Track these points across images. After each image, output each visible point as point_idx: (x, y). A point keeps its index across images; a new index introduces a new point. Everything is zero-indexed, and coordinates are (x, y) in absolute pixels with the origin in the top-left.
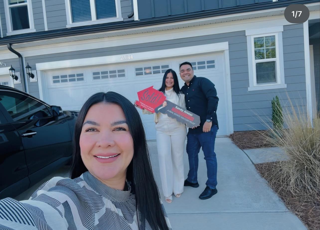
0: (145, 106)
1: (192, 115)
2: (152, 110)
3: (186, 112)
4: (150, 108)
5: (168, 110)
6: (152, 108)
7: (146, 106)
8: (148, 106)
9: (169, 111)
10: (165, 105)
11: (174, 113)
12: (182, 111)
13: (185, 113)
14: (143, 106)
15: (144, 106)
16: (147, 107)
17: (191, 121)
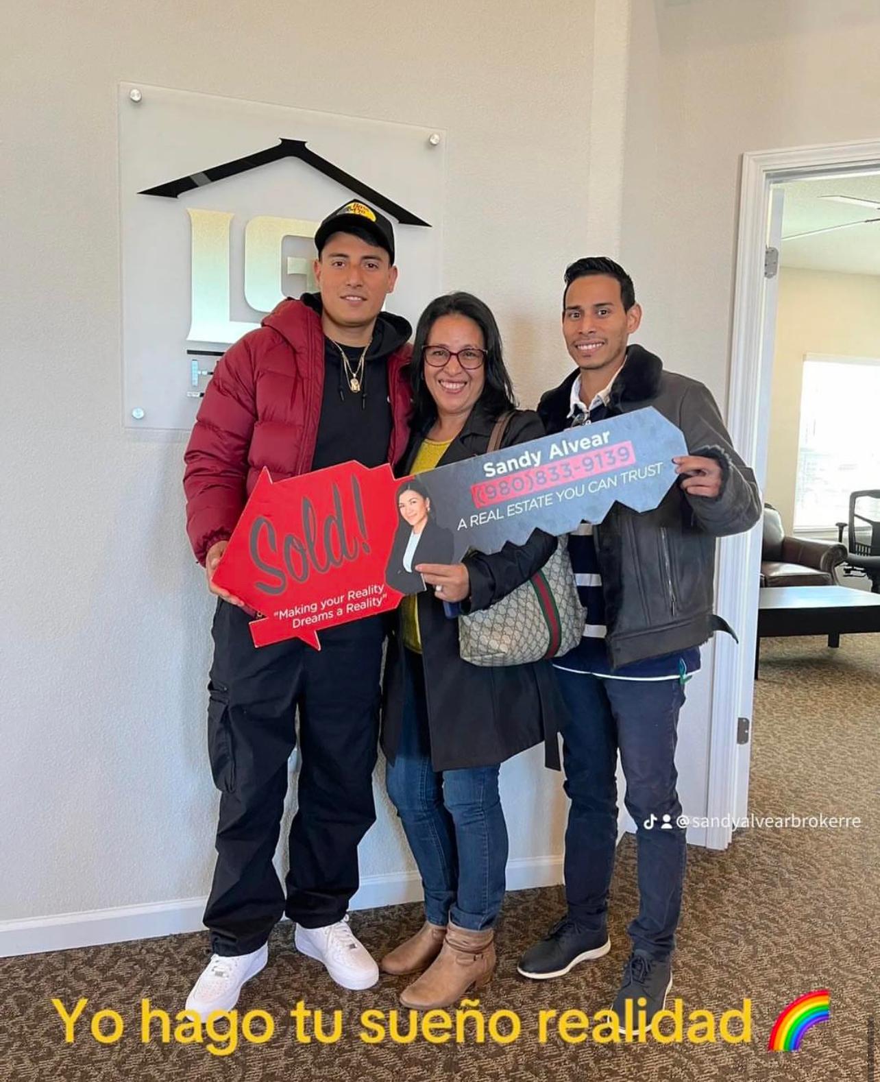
0: (319, 612)
1: (606, 435)
2: (378, 596)
3: (561, 447)
4: (355, 601)
5: (462, 524)
6: (366, 592)
7: (327, 610)
8: (336, 596)
9: (468, 522)
10: (421, 514)
11: (504, 513)
12: (538, 461)
13: (557, 457)
14: (308, 621)
15: (316, 619)
16: (335, 608)
17: (625, 469)
